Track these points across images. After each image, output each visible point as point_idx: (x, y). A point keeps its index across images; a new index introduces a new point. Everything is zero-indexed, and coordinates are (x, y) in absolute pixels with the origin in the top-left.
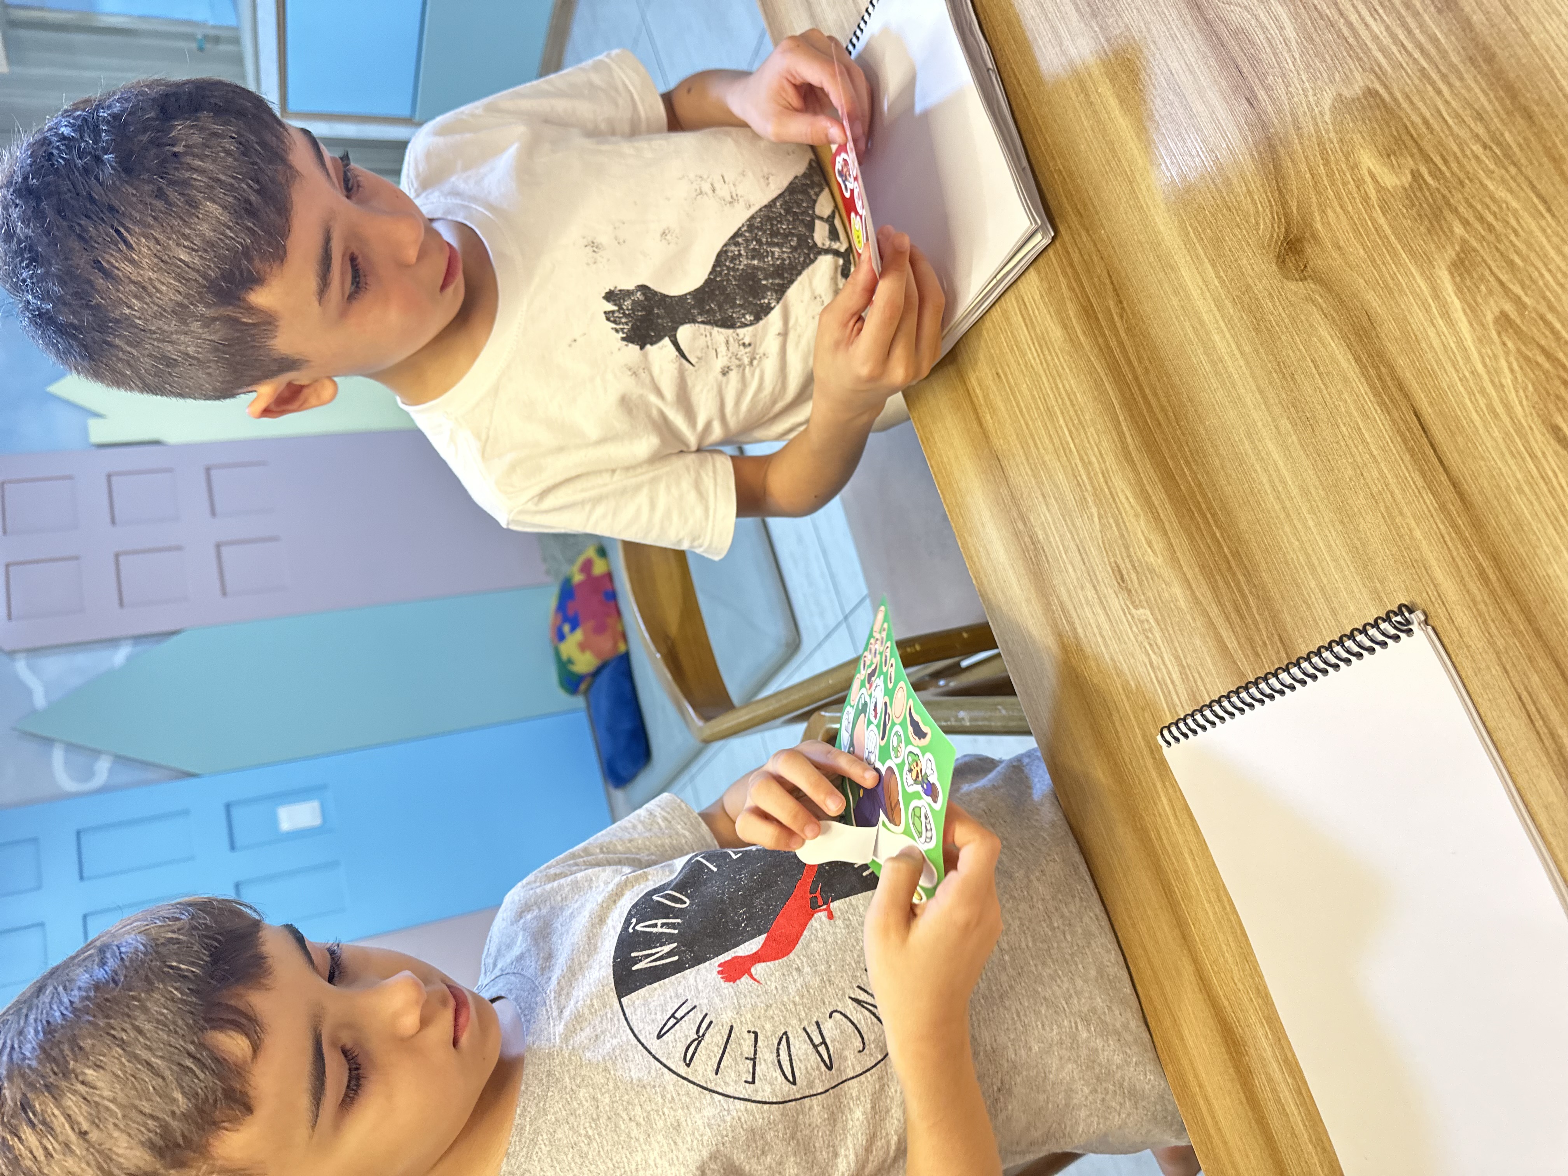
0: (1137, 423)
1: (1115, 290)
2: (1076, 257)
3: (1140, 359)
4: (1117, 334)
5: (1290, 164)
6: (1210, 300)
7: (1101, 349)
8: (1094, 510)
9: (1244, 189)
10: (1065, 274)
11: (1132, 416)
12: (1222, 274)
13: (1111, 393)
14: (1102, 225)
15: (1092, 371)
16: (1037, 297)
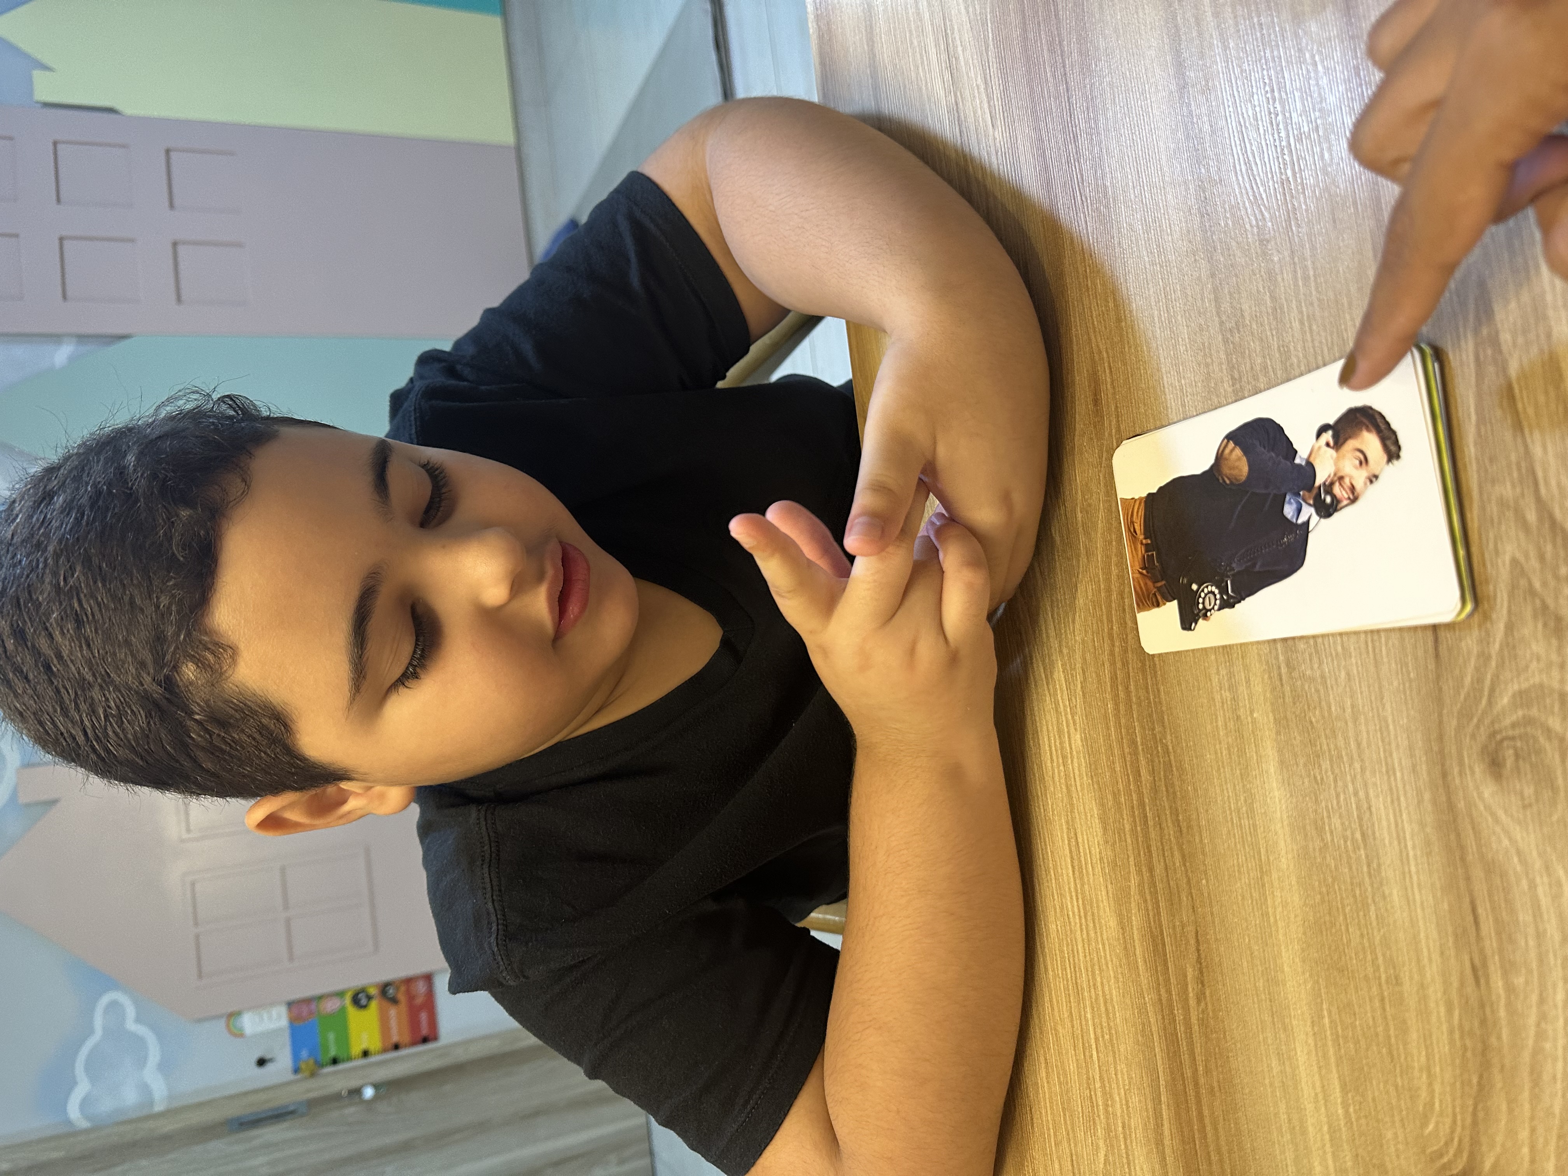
0: (1182, 1128)
1: (1199, 960)
2: (1159, 869)
3: (1207, 1071)
4: (1186, 1009)
5: (1504, 1107)
6: (1324, 1120)
7: (1160, 1000)
8: (1101, 1143)
9: (1423, 1059)
10: (1139, 872)
11: (1178, 1114)
12: (1351, 1110)
13: (1159, 1062)
14: (1206, 874)
15: (1142, 1010)
16: (1095, 851)
